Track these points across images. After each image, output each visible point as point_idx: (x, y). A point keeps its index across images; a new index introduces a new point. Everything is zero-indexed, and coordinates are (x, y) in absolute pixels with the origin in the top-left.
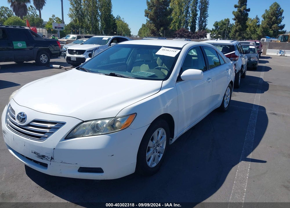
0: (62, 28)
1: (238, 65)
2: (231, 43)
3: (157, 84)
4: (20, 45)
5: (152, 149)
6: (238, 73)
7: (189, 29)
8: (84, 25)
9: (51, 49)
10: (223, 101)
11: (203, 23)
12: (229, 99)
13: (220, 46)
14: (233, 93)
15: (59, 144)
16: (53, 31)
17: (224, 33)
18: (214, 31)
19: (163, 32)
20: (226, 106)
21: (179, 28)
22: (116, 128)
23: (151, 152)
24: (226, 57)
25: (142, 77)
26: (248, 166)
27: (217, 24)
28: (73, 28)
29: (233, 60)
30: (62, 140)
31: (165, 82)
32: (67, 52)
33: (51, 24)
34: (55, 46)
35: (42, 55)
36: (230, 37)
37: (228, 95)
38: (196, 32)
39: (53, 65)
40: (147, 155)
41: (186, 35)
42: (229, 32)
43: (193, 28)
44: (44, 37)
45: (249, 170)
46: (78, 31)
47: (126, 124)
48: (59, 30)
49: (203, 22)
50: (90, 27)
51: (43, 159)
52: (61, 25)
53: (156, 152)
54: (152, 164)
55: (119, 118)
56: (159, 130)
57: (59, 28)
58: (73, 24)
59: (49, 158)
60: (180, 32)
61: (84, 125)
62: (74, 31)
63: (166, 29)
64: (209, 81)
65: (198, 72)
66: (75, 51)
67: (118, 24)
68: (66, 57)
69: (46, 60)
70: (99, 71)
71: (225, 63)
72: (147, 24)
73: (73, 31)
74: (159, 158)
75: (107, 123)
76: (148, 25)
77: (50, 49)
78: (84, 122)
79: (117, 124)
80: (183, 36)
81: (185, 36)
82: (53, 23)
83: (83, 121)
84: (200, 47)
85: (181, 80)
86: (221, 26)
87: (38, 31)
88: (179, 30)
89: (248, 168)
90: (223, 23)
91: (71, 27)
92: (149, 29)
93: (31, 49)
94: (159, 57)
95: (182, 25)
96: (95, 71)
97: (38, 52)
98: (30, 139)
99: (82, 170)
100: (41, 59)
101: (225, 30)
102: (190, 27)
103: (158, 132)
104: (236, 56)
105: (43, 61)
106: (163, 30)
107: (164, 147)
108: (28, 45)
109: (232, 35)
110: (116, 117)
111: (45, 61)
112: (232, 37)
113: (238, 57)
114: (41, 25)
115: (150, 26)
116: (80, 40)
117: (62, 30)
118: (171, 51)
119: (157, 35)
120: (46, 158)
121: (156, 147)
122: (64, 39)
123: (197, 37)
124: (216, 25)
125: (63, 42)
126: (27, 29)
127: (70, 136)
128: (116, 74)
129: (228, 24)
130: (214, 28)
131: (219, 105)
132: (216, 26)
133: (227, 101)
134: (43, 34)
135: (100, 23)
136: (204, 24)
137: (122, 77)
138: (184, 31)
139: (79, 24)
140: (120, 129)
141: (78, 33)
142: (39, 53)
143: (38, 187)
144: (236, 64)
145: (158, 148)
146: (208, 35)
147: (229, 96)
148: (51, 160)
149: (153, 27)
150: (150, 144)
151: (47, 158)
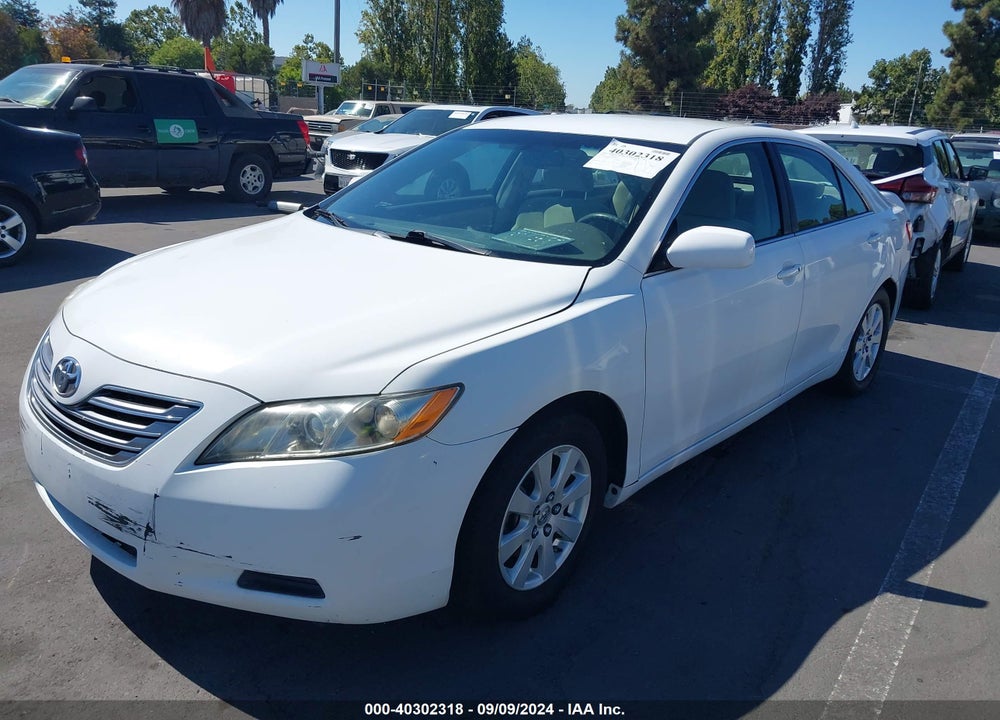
0: (334, 79)
1: (931, 222)
2: (911, 137)
3: (568, 277)
4: (176, 131)
5: (526, 523)
6: (933, 251)
7: (775, 87)
8: (408, 70)
9: (279, 148)
10: (851, 355)
11: (829, 65)
12: (877, 347)
13: (872, 148)
14: (897, 325)
15: (172, 482)
16: (303, 87)
17: (905, 104)
18: (870, 96)
19: (675, 99)
20: (861, 372)
21: (736, 82)
22: (382, 436)
23: (522, 531)
24: (875, 191)
25: (519, 251)
26: (909, 619)
27: (884, 71)
28: (370, 81)
29: (915, 202)
30: (183, 467)
31: (599, 274)
32: (328, 157)
33: (298, 66)
34: (293, 136)
35: (247, 168)
36: (929, 117)
37: (871, 332)
38: (800, 100)
39: (279, 203)
40: (502, 544)
41: (760, 108)
42: (928, 99)
43: (790, 83)
44: (256, 105)
45: (909, 631)
46: (382, 89)
47: (417, 425)
48: (322, 85)
49: (828, 62)
50: (427, 76)
51: (120, 529)
52: (332, 70)
53: (546, 534)
54: (524, 577)
55: (394, 398)
56: (561, 451)
57: (323, 78)
58: (368, 66)
59: (140, 529)
60: (740, 98)
61: (265, 414)
62: (370, 88)
63: (687, 86)
64: (792, 277)
65: (736, 237)
66: (352, 157)
67: (524, 67)
68: (323, 176)
69: (258, 184)
70: (376, 225)
71: (868, 211)
72: (623, 68)
73: (366, 88)
74: (557, 558)
75: (343, 416)
76: (625, 72)
77: (273, 146)
78: (263, 405)
79: (383, 423)
80: (752, 112)
81: (759, 112)
82: (304, 63)
83: (262, 402)
84: (764, 143)
85: (669, 268)
86: (900, 76)
87: (239, 87)
88: (738, 91)
89: (908, 625)
90: (905, 65)
91: (362, 74)
92: (628, 87)
93: (213, 146)
94: (621, 182)
95: (749, 72)
96: (364, 223)
97: (234, 155)
98: (86, 455)
99: (253, 580)
100: (243, 180)
101: (911, 93)
102: (779, 79)
103: (556, 461)
104: (927, 188)
105: (250, 188)
106: (677, 91)
107: (582, 518)
108: (202, 131)
109: (935, 112)
110: (380, 394)
111: (255, 188)
112: (937, 117)
113: (935, 189)
114: (265, 69)
115: (633, 74)
116: (382, 118)
117: (331, 85)
118: (644, 156)
119: (657, 108)
120: (131, 525)
121: (545, 517)
122: (333, 118)
123: (802, 119)
124: (880, 73)
125: (327, 127)
126: (202, 80)
127: (212, 454)
128: (429, 234)
129: (925, 69)
130: (870, 83)
131: (832, 369)
132: (877, 78)
133: (867, 352)
134: (257, 96)
135: (460, 62)
136: (832, 68)
137: (447, 247)
138: (755, 93)
139: (390, 66)
140: (393, 439)
141: (382, 96)
142: (239, 159)
143: (113, 625)
144: (925, 218)
145: (552, 520)
146: (845, 111)
147: (877, 339)
148: (146, 534)
149: (644, 77)
150: (519, 502)
151: (135, 528)
